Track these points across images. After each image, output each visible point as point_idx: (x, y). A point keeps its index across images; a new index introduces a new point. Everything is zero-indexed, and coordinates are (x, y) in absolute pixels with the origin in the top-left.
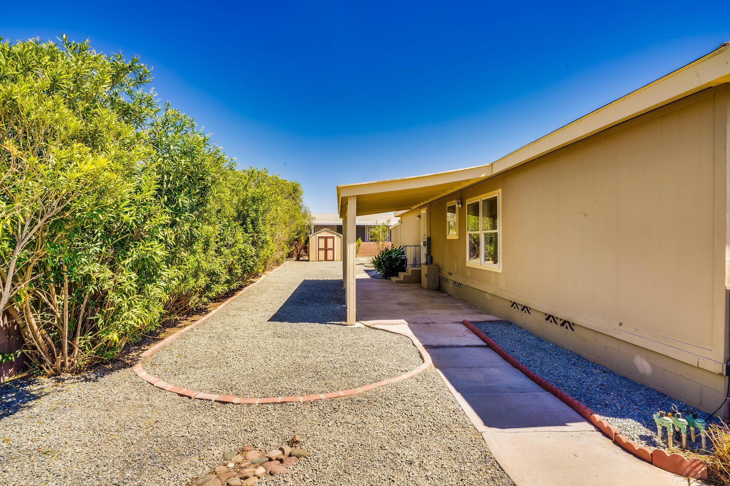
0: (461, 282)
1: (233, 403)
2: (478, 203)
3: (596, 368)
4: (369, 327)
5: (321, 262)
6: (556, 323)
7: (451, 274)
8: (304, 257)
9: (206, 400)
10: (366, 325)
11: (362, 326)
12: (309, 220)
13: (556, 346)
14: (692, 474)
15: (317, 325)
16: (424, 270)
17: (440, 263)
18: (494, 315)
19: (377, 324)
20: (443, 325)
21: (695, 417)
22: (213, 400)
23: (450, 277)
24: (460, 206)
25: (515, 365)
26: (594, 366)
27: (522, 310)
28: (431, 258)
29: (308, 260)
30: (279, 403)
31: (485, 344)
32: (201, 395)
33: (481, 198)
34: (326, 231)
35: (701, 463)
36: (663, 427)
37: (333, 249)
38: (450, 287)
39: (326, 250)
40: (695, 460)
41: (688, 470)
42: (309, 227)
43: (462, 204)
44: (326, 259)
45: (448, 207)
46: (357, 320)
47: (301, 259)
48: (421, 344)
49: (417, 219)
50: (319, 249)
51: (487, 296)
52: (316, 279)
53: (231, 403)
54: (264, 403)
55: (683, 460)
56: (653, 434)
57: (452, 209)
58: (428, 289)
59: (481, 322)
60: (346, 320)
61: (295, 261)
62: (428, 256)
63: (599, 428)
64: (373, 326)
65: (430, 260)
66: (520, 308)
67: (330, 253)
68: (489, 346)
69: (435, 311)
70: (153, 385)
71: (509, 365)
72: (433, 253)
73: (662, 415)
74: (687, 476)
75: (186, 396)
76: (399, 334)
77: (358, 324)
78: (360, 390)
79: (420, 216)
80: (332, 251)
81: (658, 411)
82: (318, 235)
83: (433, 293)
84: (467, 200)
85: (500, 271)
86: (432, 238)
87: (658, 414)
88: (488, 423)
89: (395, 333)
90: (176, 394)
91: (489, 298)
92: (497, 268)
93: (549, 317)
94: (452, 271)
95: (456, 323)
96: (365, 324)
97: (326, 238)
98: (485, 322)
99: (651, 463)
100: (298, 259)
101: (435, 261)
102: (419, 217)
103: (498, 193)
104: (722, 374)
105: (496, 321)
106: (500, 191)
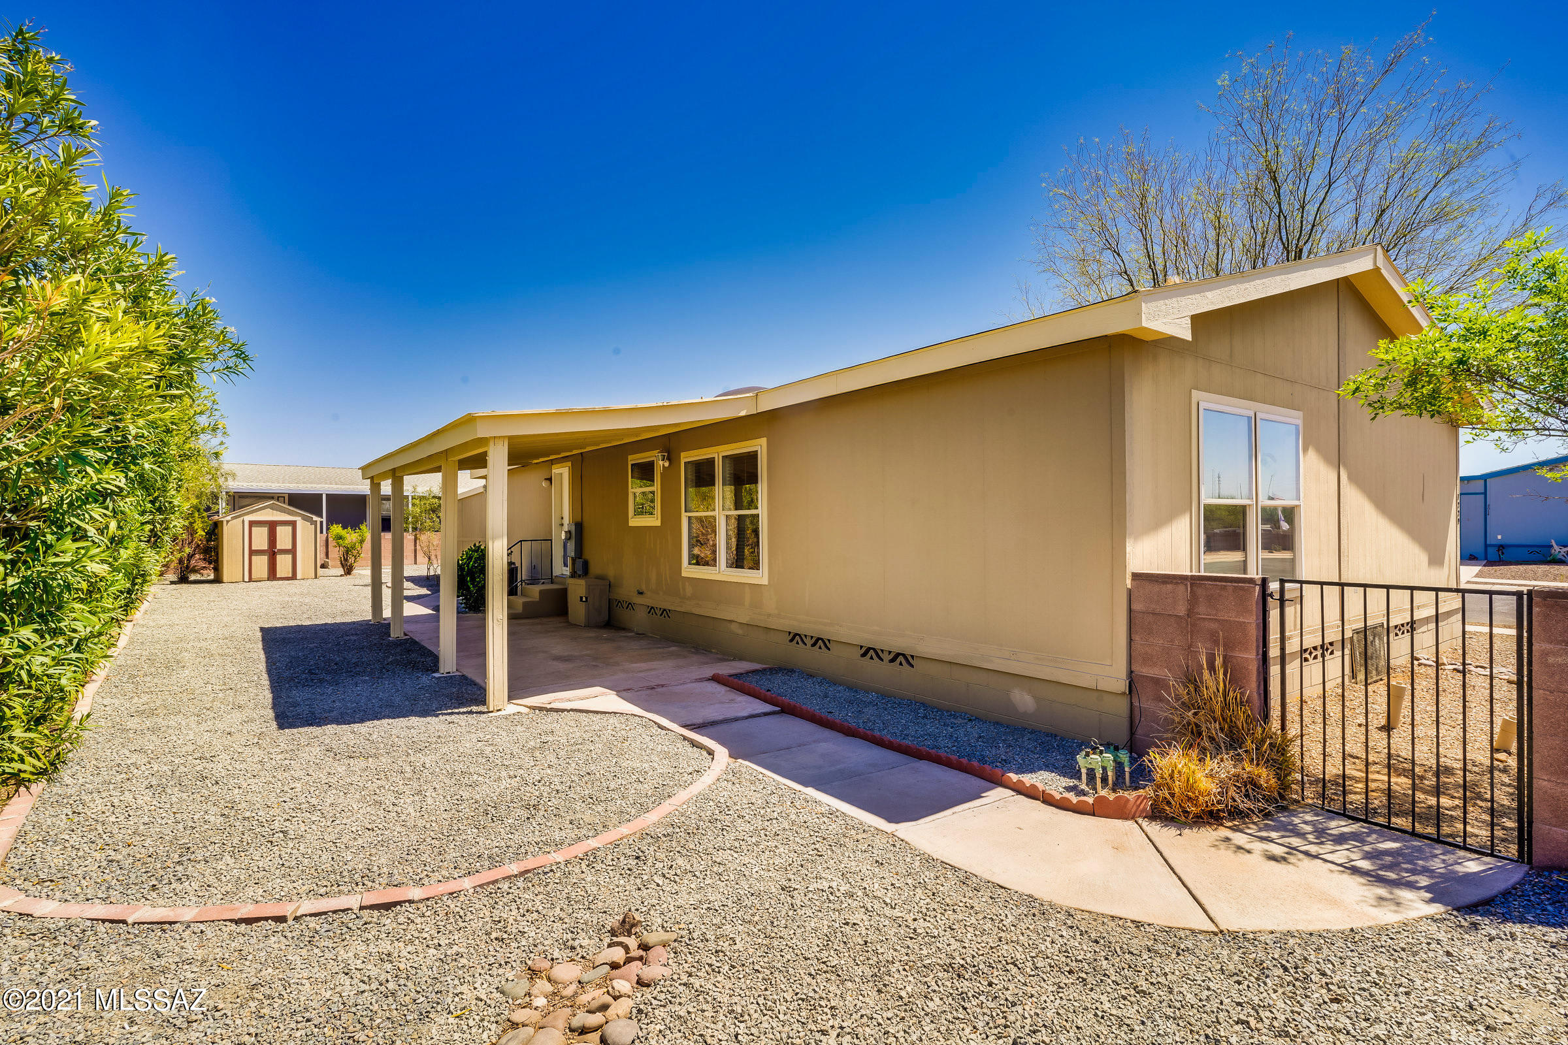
0: (668, 607)
1: (410, 902)
2: (711, 462)
3: (955, 717)
4: (541, 709)
5: (259, 584)
6: (882, 660)
7: (641, 593)
8: (205, 572)
9: (335, 912)
10: (530, 707)
11: (524, 710)
12: (214, 478)
13: (884, 695)
14: (1137, 815)
15: (414, 721)
16: (578, 589)
17: (611, 572)
18: (751, 660)
19: (554, 701)
20: (681, 687)
21: (1117, 749)
22: (354, 908)
23: (638, 600)
24: (667, 464)
25: (849, 732)
26: (951, 715)
27: (814, 645)
28: (586, 565)
29: (218, 580)
30: (516, 876)
31: (778, 709)
32: (307, 906)
33: (718, 453)
34: (272, 507)
35: (1145, 798)
36: (1088, 769)
37: (293, 551)
38: (639, 618)
39: (272, 553)
40: (1139, 797)
41: (1133, 810)
42: (215, 497)
43: (669, 459)
44: (272, 575)
45: (632, 465)
46: (510, 698)
47: (193, 577)
48: (676, 726)
49: (545, 484)
50: (252, 553)
51: (734, 627)
52: (279, 625)
53: (405, 902)
54: (483, 884)
55: (1128, 800)
56: (1077, 782)
57: (645, 472)
58: (589, 626)
59: (742, 674)
60: (483, 702)
61: (172, 583)
62: (578, 560)
63: (1020, 790)
64: (549, 706)
65: (581, 567)
66: (809, 642)
67: (283, 563)
68: (788, 710)
69: (643, 665)
70: (124, 922)
71: (840, 735)
72: (588, 554)
73: (1087, 755)
74: (1133, 818)
75: (266, 919)
76: (615, 713)
77: (511, 709)
78: (652, 817)
79: (550, 480)
80: (289, 557)
81: (1083, 750)
82: (247, 518)
83: (605, 634)
84: (683, 455)
85: (765, 581)
86: (585, 524)
87: (1084, 753)
88: (891, 819)
89: (605, 713)
90: (228, 923)
91: (740, 632)
92: (760, 577)
93: (866, 652)
94: (644, 588)
95: (701, 680)
96: (529, 705)
97: (272, 526)
98: (748, 673)
99: (1094, 815)
100: (183, 580)
101: (595, 569)
102: (548, 482)
103: (760, 446)
104: (1124, 693)
105: (765, 669)
106: (764, 440)
